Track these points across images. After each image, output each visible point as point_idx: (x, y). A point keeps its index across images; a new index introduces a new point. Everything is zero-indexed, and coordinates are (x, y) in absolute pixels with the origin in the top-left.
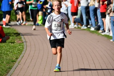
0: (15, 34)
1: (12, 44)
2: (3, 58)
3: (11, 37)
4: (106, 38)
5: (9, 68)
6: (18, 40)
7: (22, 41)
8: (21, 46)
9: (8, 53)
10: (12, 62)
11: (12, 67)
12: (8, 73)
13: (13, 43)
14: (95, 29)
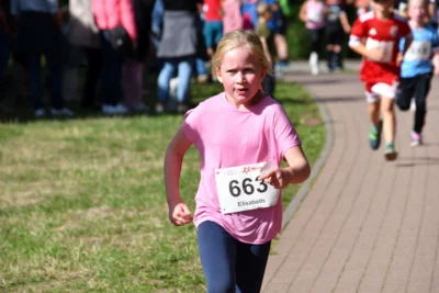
6: (309, 115)
7: (320, 119)
8: (318, 135)
11: (291, 195)
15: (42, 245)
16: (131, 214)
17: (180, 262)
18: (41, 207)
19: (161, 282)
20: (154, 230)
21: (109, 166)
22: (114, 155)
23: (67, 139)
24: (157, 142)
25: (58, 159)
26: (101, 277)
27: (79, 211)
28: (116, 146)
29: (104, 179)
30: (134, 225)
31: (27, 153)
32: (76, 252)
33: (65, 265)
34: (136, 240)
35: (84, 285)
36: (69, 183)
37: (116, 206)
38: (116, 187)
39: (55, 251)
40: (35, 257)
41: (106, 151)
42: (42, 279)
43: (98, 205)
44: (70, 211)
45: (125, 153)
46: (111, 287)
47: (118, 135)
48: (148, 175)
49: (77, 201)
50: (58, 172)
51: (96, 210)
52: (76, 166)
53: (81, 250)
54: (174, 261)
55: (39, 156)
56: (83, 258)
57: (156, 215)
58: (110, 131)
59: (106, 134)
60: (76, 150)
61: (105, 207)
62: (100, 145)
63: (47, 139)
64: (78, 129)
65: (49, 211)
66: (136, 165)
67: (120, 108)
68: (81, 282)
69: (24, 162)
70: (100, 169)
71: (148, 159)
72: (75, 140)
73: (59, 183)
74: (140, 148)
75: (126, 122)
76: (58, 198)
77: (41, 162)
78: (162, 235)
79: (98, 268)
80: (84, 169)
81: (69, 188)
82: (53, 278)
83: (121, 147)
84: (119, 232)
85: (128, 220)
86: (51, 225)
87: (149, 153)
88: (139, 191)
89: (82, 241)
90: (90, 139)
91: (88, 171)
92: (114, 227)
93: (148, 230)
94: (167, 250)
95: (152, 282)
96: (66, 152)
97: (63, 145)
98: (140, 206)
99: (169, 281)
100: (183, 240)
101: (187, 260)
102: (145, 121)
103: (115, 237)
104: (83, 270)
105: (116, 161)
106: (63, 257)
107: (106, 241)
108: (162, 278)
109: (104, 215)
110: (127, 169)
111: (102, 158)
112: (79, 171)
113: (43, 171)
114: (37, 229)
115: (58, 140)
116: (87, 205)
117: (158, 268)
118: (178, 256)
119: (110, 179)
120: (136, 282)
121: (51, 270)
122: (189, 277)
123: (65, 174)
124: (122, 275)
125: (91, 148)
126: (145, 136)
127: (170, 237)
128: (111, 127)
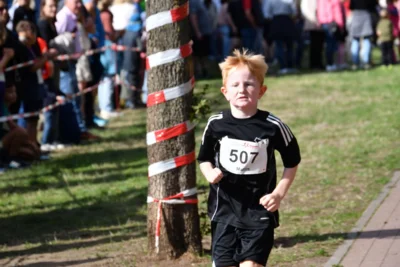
16: (340, 127)
17: (370, 154)
19: (359, 165)
20: (354, 136)
21: (326, 100)
22: (329, 94)
23: (302, 86)
25: (297, 97)
26: (325, 162)
27: (310, 126)
29: (324, 108)
30: (342, 133)
31: (280, 94)
34: (344, 142)
35: (315, 167)
36: (304, 110)
37: (331, 123)
38: (330, 112)
41: (324, 92)
43: (321, 122)
44: (305, 126)
45: (336, 94)
46: (331, 167)
47: (330, 83)
48: (349, 105)
49: (309, 120)
50: (297, 104)
51: (320, 125)
52: (307, 101)
53: (313, 147)
54: (366, 153)
55: (287, 96)
56: (314, 152)
57: (355, 127)
59: (324, 82)
60: (307, 92)
61: (324, 123)
62: (320, 89)
63: (291, 86)
64: (307, 80)
66: (342, 99)
67: (334, 67)
68: (313, 165)
69: (278, 99)
70: (320, 102)
71: (348, 96)
72: (307, 87)
73: (298, 110)
74: (344, 89)
75: (335, 75)
76: (298, 119)
77: (288, 99)
78: (358, 139)
79: (323, 158)
80: (312, 102)
81: (304, 113)
83: (333, 90)
84: (334, 137)
85: (338, 130)
87: (349, 92)
88: (344, 114)
89: (313, 142)
90: (315, 86)
91: (314, 104)
92: (330, 134)
94: (362, 147)
95: (354, 165)
96: (302, 93)
97: (299, 89)
98: (345, 123)
99: (364, 164)
101: (374, 152)
102: (346, 74)
103: (331, 140)
105: (330, 97)
107: (326, 143)
108: (360, 163)
110: (337, 102)
111: (322, 96)
112: (309, 104)
113: (289, 104)
115: (296, 86)
116: (314, 122)
117: (357, 157)
118: (368, 151)
119: (327, 108)
120: (345, 165)
122: (376, 162)
123: (302, 106)
124: (336, 161)
125: (315, 91)
126: (347, 83)
127: (363, 140)
128: (326, 79)
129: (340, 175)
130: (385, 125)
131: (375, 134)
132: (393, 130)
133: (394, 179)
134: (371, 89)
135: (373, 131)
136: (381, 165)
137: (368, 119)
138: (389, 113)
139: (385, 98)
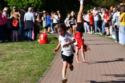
0: (55, 38)
1: (53, 45)
2: (48, 52)
3: (52, 41)
4: (110, 39)
5: (52, 58)
6: (57, 42)
9: (51, 49)
10: (54, 55)
11: (54, 58)
12: (52, 61)
13: (54, 43)
14: (103, 34)
15: (3, 68)
18: (2, 60)
19: (28, 75)
20: (26, 65)
21: (16, 52)
22: (17, 50)
23: (7, 47)
24: (26, 47)
25: (5, 51)
26: (15, 74)
27: (10, 61)
28: (17, 48)
29: (15, 55)
30: (22, 64)
32: (10, 69)
33: (8, 72)
34: (22, 67)
35: (12, 76)
36: (8, 55)
38: (18, 56)
39: (5, 69)
40: (1, 70)
42: (3, 75)
43: (14, 60)
44: (8, 61)
45: (19, 49)
46: (17, 76)
47: (18, 46)
49: (9, 59)
50: (6, 53)
51: (14, 61)
52: (9, 52)
54: (30, 71)
55: (1, 50)
56: (11, 71)
57: (26, 62)
58: (16, 45)
59: (15, 46)
60: (9, 49)
62: (14, 48)
63: (3, 47)
64: (9, 45)
65: (4, 61)
66: (22, 52)
68: (11, 75)
70: (14, 53)
71: (24, 51)
72: (9, 47)
73: (6, 56)
75: (19, 43)
76: (6, 59)
77: (2, 51)
78: (27, 66)
79: (14, 72)
80: (11, 53)
81: (8, 56)
82: (5, 75)
83: (18, 48)
84: (19, 65)
85: (20, 63)
86: (4, 64)
87: (24, 49)
88: (22, 57)
89: (11, 67)
90: (12, 47)
91: (12, 53)
93: (25, 65)
94: (29, 69)
95: (26, 75)
96: (7, 49)
97: (6, 48)
98: (23, 60)
99: (29, 75)
100: (32, 67)
101: (33, 70)
102: (23, 43)
103: (18, 66)
104: (11, 73)
105: (17, 51)
106: (7, 71)
107: (16, 67)
108: (28, 74)
109: (15, 62)
110: (20, 53)
111: (15, 50)
112: (10, 53)
114: (1, 65)
115: (5, 47)
116: (12, 60)
117: (27, 72)
118: (31, 70)
119: (16, 55)
120: (22, 75)
121: (5, 73)
122: (33, 74)
123: (7, 54)
124: (19, 74)
125: (12, 48)
126: (23, 46)
127: (29, 66)
128: (16, 44)
129: (21, 79)
130: (37, 61)
131: (33, 64)
132: (39, 63)
133: (40, 80)
134: (32, 48)
135: (33, 63)
136: (35, 75)
137: (31, 59)
138: (38, 57)
139: (37, 51)
